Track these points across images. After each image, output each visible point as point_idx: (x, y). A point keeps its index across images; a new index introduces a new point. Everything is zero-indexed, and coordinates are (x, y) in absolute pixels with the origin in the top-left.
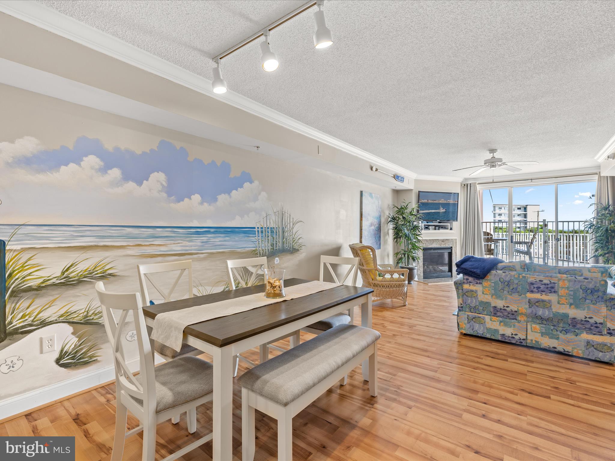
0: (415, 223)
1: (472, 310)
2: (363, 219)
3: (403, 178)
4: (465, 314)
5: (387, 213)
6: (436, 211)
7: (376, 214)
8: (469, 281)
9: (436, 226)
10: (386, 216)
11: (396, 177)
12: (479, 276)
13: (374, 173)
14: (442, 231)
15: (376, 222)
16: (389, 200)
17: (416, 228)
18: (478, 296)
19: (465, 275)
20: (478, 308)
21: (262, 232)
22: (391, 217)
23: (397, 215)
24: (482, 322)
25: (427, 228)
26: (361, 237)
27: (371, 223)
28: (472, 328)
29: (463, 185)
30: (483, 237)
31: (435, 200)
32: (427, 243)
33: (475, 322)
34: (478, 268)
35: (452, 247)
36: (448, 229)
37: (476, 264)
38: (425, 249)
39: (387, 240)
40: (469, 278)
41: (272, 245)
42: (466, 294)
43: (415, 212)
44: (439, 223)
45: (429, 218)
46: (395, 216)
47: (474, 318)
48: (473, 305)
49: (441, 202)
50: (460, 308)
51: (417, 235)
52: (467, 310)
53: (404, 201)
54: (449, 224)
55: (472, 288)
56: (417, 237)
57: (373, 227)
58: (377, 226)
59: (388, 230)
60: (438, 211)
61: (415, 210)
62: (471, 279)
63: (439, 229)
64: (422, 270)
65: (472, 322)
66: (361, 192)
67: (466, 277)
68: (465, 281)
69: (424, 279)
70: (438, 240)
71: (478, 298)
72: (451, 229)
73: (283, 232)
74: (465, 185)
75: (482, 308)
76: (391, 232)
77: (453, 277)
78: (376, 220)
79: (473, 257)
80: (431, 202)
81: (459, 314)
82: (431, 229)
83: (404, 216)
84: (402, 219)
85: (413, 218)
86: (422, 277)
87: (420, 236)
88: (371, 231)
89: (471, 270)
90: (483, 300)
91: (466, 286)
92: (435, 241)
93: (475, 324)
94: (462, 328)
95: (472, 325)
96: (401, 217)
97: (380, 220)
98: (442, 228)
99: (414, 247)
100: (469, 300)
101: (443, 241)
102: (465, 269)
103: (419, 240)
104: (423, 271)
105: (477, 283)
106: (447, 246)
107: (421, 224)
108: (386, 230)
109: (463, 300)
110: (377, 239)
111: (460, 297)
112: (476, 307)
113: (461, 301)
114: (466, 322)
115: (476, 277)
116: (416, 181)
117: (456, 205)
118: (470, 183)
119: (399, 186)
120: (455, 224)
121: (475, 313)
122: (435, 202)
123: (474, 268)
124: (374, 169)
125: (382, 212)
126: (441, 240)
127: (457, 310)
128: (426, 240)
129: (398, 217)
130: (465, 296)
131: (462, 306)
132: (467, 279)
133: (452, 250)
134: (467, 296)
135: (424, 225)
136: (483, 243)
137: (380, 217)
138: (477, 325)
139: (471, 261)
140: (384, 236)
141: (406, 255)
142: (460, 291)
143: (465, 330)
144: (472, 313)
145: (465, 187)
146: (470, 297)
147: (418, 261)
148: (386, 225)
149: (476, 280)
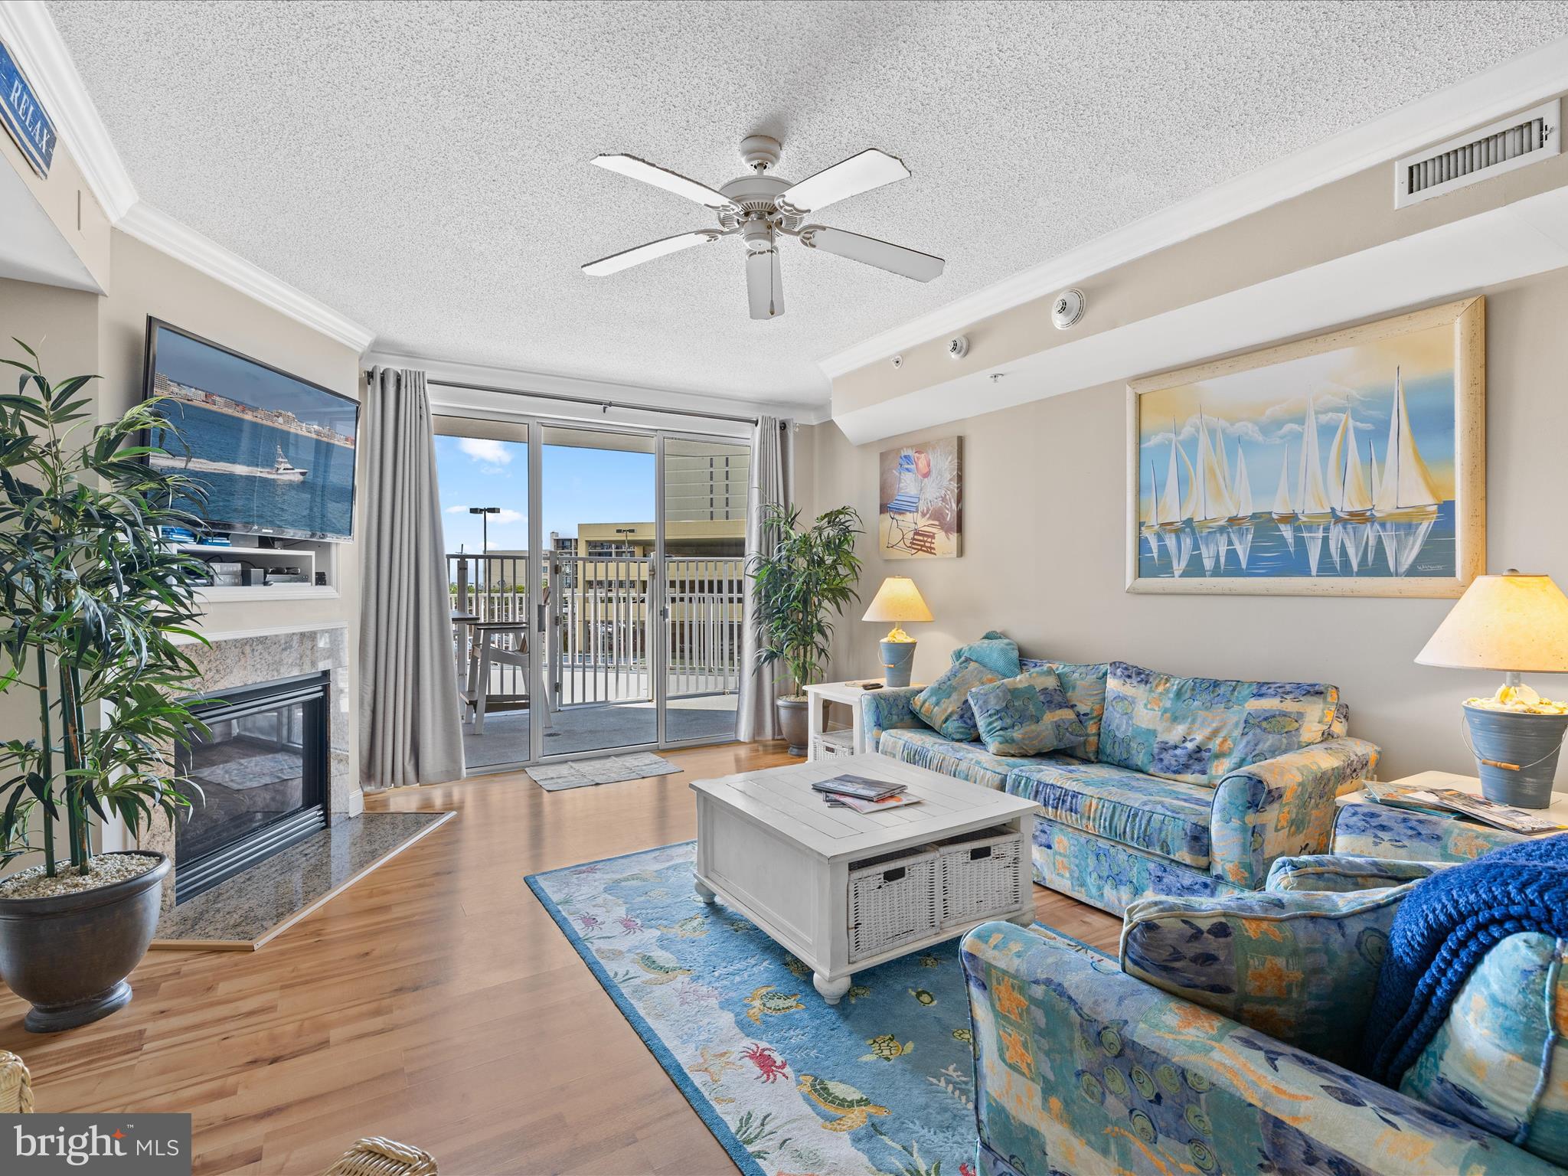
9: (247, 561)
14: (281, 589)
35: (326, 674)
36: (305, 579)
44: (261, 541)
49: (280, 421)
54: (312, 553)
60: (264, 472)
63: (265, 581)
70: (262, 640)
72: (321, 579)
74: (371, 375)
82: (221, 579)
92: (248, 649)
98: (280, 572)
106: (306, 668)
116: (121, 241)
118: (398, 369)
120: (340, 552)
122: (248, 416)
126: (276, 642)
133: (326, 689)
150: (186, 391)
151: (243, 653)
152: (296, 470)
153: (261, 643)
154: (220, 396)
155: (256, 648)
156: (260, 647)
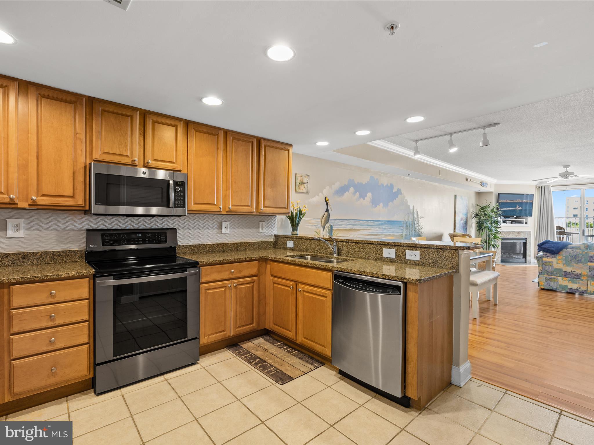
0: (496, 219)
1: (549, 274)
2: (457, 215)
3: (487, 184)
4: (544, 276)
5: (471, 210)
6: (513, 209)
7: (465, 211)
8: (547, 256)
9: (512, 221)
10: (470, 213)
11: (482, 184)
12: (554, 252)
13: (468, 183)
14: (517, 225)
15: (464, 217)
16: (473, 200)
17: (496, 222)
18: (554, 265)
19: (544, 252)
20: (553, 273)
22: (474, 213)
23: (480, 212)
24: (556, 281)
25: (504, 222)
26: (455, 229)
27: (461, 218)
28: (548, 285)
29: (538, 187)
30: (555, 230)
31: (512, 201)
32: (505, 235)
33: (551, 281)
34: (554, 247)
35: (526, 238)
36: (523, 223)
37: (553, 245)
38: (504, 239)
39: (471, 231)
40: (547, 254)
42: (545, 264)
43: (495, 210)
44: (515, 218)
45: (506, 214)
46: (478, 213)
47: (550, 279)
48: (550, 271)
49: (517, 201)
50: (540, 273)
51: (497, 228)
52: (545, 274)
53: (486, 201)
54: (524, 219)
55: (549, 260)
56: (497, 229)
57: (462, 222)
58: (465, 220)
59: (472, 223)
60: (515, 209)
61: (494, 209)
62: (548, 254)
63: (515, 224)
64: (500, 255)
65: (549, 281)
66: (455, 196)
67: (545, 253)
68: (544, 256)
69: (501, 263)
70: (514, 232)
71: (553, 266)
72: (526, 223)
73: (414, 224)
74: (539, 187)
75: (556, 273)
76: (474, 226)
77: (527, 262)
78: (464, 216)
79: (550, 241)
80: (509, 202)
81: (539, 277)
82: (508, 223)
83: (486, 213)
84: (484, 215)
85: (493, 214)
86: (500, 261)
87: (500, 228)
88: (461, 224)
89: (548, 248)
90: (557, 268)
91: (545, 259)
92: (512, 233)
93: (551, 283)
94: (541, 285)
95: (548, 283)
96: (483, 213)
97: (467, 216)
98: (518, 222)
99: (495, 237)
100: (547, 267)
101: (519, 233)
102: (544, 248)
103: (498, 231)
104: (501, 257)
105: (553, 257)
106: (522, 237)
107: (500, 219)
108: (471, 224)
109: (542, 268)
110: (465, 230)
111: (541, 266)
112: (552, 272)
113: (541, 268)
114: (545, 281)
115: (552, 253)
116: (496, 185)
117: (531, 204)
118: (545, 185)
119: (482, 189)
120: (529, 219)
121: (551, 275)
122: (512, 202)
123: (550, 247)
124: (469, 180)
125: (468, 210)
126: (516, 232)
127: (538, 274)
128: (504, 232)
129: (481, 214)
130: (544, 265)
131: (542, 271)
132: (546, 255)
133: (526, 240)
134: (545, 265)
135: (502, 220)
136: (556, 236)
137: (467, 213)
138: (553, 283)
139: (549, 243)
140: (469, 229)
141: (487, 243)
142: (541, 262)
143: (543, 286)
144: (549, 275)
145: (539, 189)
146: (547, 266)
147: (498, 248)
148: (471, 220)
149: (552, 255)
150: (504, 201)
152: (520, 208)
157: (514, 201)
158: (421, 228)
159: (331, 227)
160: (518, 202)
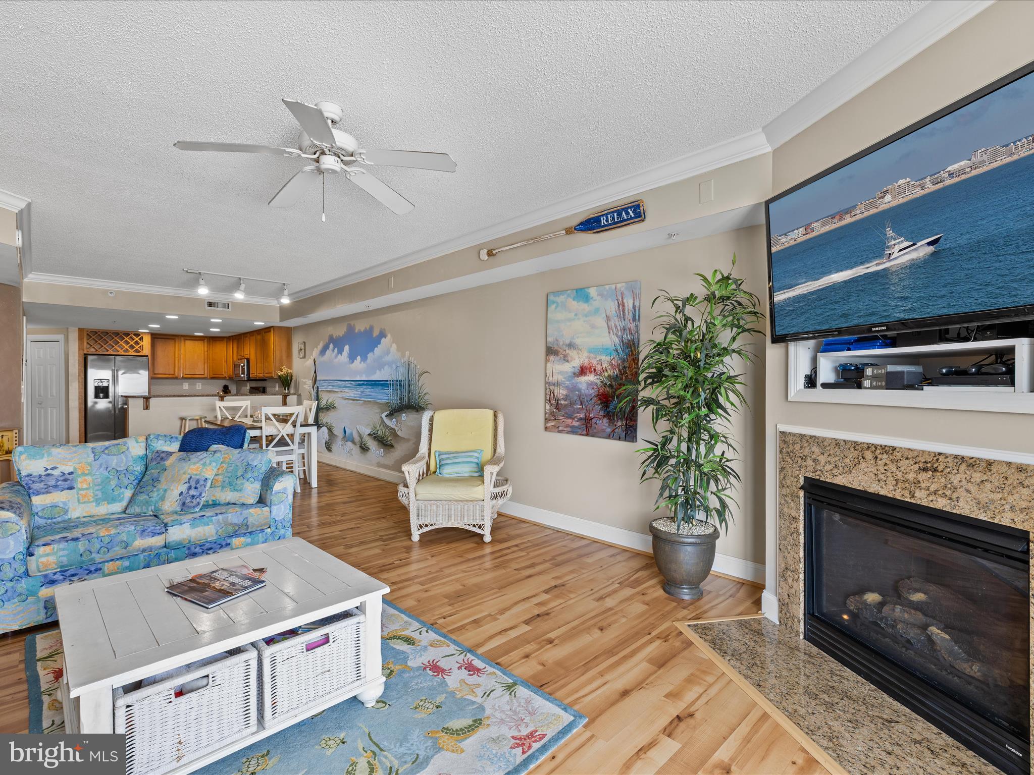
2: (550, 358)
6: (859, 271)
21: (393, 385)
27: (582, 367)
31: (848, 211)
41: (400, 399)
49: (888, 202)
60: (873, 267)
73: (409, 386)
80: (827, 228)
88: (584, 386)
122: (848, 220)
150: (792, 235)
151: (863, 458)
152: (919, 244)
153: (887, 453)
154: (816, 221)
155: (880, 456)
156: (885, 456)
157: (860, 214)
158: (424, 393)
159: (318, 387)
160: (894, 203)
